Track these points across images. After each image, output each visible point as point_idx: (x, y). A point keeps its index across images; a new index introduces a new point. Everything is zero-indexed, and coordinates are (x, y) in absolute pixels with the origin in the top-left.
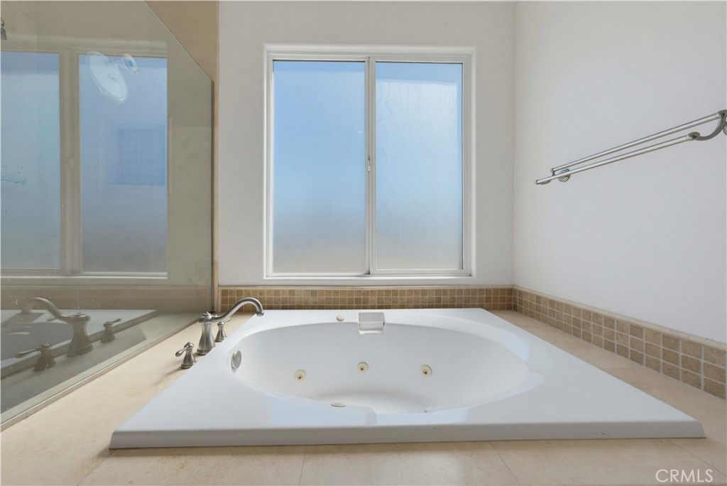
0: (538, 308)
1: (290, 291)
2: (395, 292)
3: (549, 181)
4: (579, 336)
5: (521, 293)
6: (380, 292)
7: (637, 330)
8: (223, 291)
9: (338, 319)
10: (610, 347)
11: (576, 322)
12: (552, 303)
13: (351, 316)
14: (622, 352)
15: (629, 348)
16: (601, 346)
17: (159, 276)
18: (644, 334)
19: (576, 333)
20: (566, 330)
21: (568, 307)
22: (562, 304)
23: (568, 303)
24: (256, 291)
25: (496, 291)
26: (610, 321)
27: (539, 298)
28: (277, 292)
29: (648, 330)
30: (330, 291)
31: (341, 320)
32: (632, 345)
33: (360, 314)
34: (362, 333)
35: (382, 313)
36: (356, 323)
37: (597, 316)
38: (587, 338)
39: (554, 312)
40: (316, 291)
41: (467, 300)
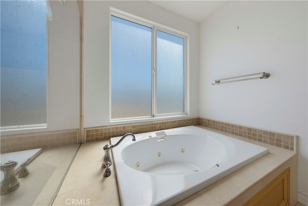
0: (209, 124)
1: (123, 127)
2: (165, 123)
3: (214, 84)
4: (223, 131)
5: (202, 119)
6: (160, 123)
7: (241, 127)
8: (86, 131)
9: (150, 137)
10: (233, 133)
11: (223, 127)
12: (214, 122)
13: (153, 134)
14: (237, 134)
15: (239, 133)
16: (230, 133)
17: (43, 126)
18: (243, 128)
19: (222, 130)
20: (219, 130)
21: (219, 123)
22: (217, 122)
23: (219, 121)
24: (106, 129)
25: (195, 119)
26: (233, 126)
27: (209, 121)
28: (117, 128)
29: (244, 127)
30: (141, 125)
31: (151, 137)
32: (239, 132)
33: (156, 133)
34: (158, 141)
35: (164, 132)
36: (156, 137)
37: (229, 125)
38: (226, 131)
39: (215, 125)
40: (135, 126)
41: (187, 123)
